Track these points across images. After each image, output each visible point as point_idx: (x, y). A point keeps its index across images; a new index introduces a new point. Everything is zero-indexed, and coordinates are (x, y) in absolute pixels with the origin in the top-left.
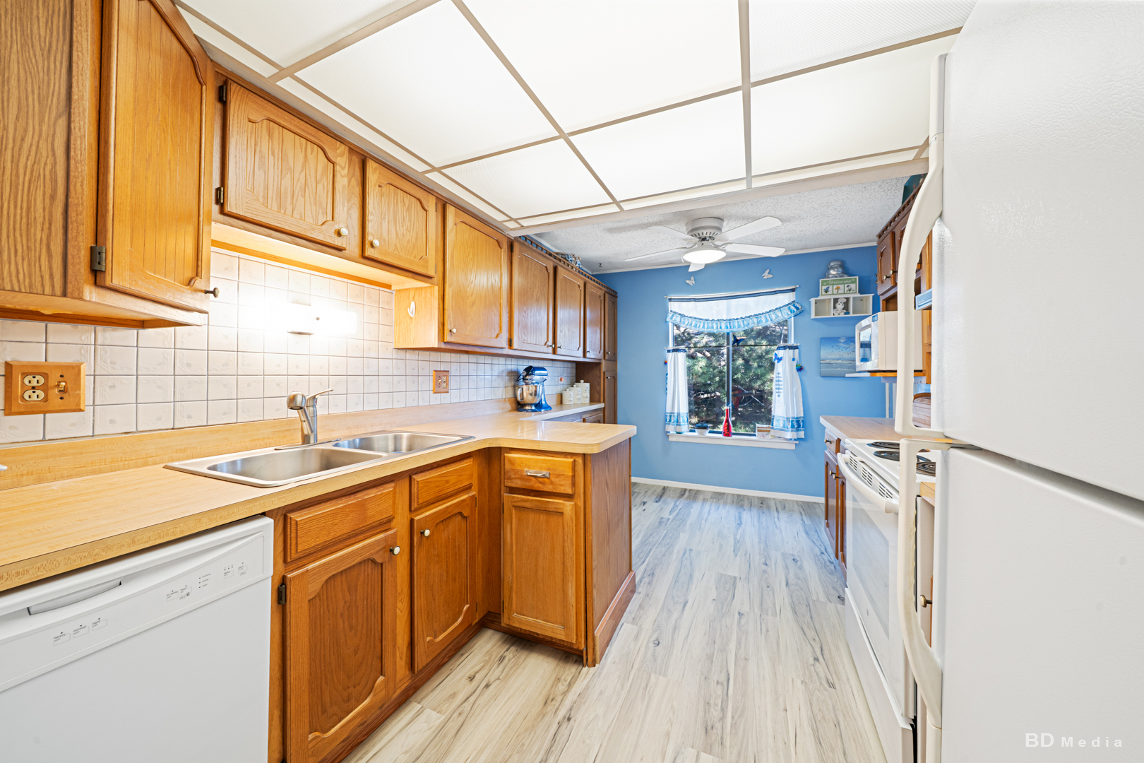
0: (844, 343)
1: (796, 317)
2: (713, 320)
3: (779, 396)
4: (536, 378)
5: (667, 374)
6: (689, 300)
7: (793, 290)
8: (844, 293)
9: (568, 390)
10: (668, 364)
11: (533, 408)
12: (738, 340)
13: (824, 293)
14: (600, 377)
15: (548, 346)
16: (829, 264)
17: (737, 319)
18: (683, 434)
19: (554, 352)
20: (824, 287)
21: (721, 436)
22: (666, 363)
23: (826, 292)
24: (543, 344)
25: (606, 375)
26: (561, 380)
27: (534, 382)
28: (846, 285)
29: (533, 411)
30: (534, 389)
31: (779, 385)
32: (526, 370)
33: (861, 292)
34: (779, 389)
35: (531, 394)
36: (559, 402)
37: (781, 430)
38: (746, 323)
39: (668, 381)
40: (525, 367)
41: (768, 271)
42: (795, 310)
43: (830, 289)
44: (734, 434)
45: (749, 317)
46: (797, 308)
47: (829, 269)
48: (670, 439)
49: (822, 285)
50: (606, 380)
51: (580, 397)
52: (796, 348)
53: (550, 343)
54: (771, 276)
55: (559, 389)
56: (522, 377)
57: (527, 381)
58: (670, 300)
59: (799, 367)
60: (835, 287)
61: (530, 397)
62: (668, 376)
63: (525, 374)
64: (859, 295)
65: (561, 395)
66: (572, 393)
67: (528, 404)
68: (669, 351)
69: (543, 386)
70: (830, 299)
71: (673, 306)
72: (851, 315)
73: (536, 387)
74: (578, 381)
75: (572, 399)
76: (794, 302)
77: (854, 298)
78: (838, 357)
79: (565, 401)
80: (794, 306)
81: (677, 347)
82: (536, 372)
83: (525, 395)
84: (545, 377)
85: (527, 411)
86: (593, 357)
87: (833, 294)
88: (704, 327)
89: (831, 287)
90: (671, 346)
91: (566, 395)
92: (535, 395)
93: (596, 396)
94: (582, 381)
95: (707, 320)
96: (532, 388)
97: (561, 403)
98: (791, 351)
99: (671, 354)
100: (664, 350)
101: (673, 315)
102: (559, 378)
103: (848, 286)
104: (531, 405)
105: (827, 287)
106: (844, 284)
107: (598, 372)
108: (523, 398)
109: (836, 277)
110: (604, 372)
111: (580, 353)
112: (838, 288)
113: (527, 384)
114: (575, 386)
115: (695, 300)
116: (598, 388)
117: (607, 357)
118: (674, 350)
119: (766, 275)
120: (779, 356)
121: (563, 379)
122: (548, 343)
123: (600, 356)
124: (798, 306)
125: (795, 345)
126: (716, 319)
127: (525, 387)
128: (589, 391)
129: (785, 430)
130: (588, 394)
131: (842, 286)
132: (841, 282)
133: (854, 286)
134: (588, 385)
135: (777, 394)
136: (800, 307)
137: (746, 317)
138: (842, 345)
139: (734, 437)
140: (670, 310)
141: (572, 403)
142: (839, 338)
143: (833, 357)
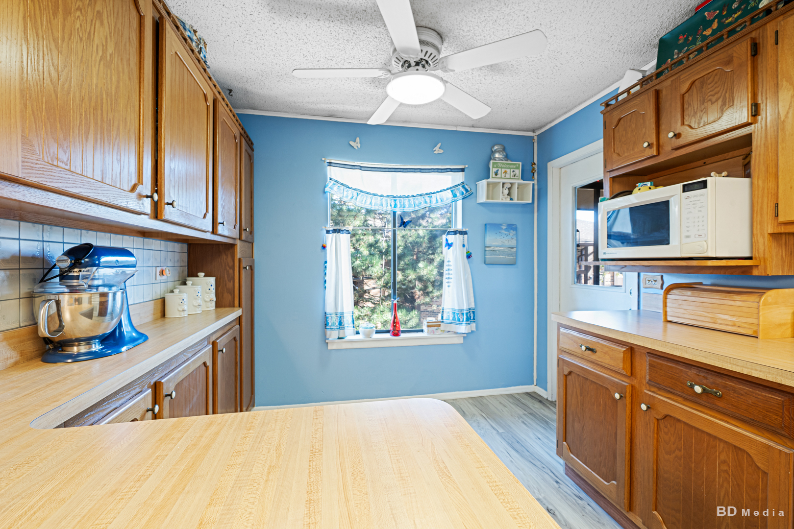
0: (506, 230)
1: (465, 200)
2: (381, 196)
3: (449, 286)
4: (103, 273)
5: (326, 262)
6: (353, 167)
7: (463, 170)
8: (510, 178)
9: (177, 291)
10: (328, 248)
11: (96, 347)
12: (404, 222)
13: (494, 176)
14: (233, 268)
15: (140, 196)
16: (493, 147)
17: (408, 197)
18: (346, 339)
19: (156, 213)
20: (495, 170)
21: (388, 336)
22: (324, 247)
23: (496, 175)
24: (127, 187)
25: (243, 265)
26: (162, 273)
27: (96, 283)
28: (512, 170)
29: (95, 356)
30: (96, 300)
31: (449, 274)
32: (70, 253)
33: (523, 178)
34: (449, 278)
35: (89, 315)
36: (159, 315)
37: (451, 323)
38: (417, 202)
39: (327, 271)
40: (68, 247)
41: (439, 145)
42: (465, 192)
43: (499, 172)
44: (404, 332)
45: (421, 195)
46: (467, 191)
47: (493, 153)
48: (330, 347)
49: (493, 167)
50: (243, 271)
51: (200, 301)
52: (465, 233)
53: (146, 188)
54: (441, 151)
55: (158, 290)
56: (57, 271)
57: (75, 283)
58: (330, 164)
59: (469, 253)
60: (503, 170)
61: (85, 322)
62: (328, 265)
63: (68, 263)
64: (522, 181)
65: (163, 301)
66: (185, 296)
67: (79, 341)
68: (328, 232)
69: (124, 291)
70: (500, 182)
71: (333, 173)
72: (515, 201)
73: (104, 295)
74: (192, 273)
75: (185, 308)
76: (463, 183)
77: (519, 185)
78: (500, 244)
79: (171, 312)
80: (463, 187)
81: (337, 227)
82: (104, 259)
83: (67, 316)
84: (129, 271)
85: (76, 358)
86: (226, 233)
87: (501, 178)
88: (371, 203)
89: (500, 170)
90: (330, 226)
91: (170, 299)
92: (103, 312)
93: (227, 297)
94: (202, 274)
95: (374, 195)
96: (89, 300)
97: (163, 315)
98: (462, 236)
99: (330, 236)
100: (322, 229)
101: (334, 184)
102: (159, 269)
103: (513, 171)
104: (88, 340)
105: (497, 169)
106: (511, 168)
107: (229, 259)
108: (61, 327)
109: (502, 160)
110: (240, 260)
111: (207, 224)
112: (505, 172)
113: (73, 290)
114: (189, 283)
115: (361, 168)
116: (230, 285)
117: (243, 237)
118: (335, 231)
119: (437, 150)
120: (450, 242)
121: (167, 272)
122: (139, 189)
123: (235, 233)
124: (467, 187)
125: (464, 230)
126: (385, 195)
127: (65, 299)
128: (214, 291)
129: (456, 324)
130: (213, 296)
131: (508, 170)
132: (508, 166)
133: (518, 172)
134: (212, 280)
135: (447, 284)
136: (469, 190)
137: (418, 195)
138: (503, 231)
139: (403, 335)
140: (329, 177)
141: (185, 314)
142: (501, 225)
143: (497, 244)
